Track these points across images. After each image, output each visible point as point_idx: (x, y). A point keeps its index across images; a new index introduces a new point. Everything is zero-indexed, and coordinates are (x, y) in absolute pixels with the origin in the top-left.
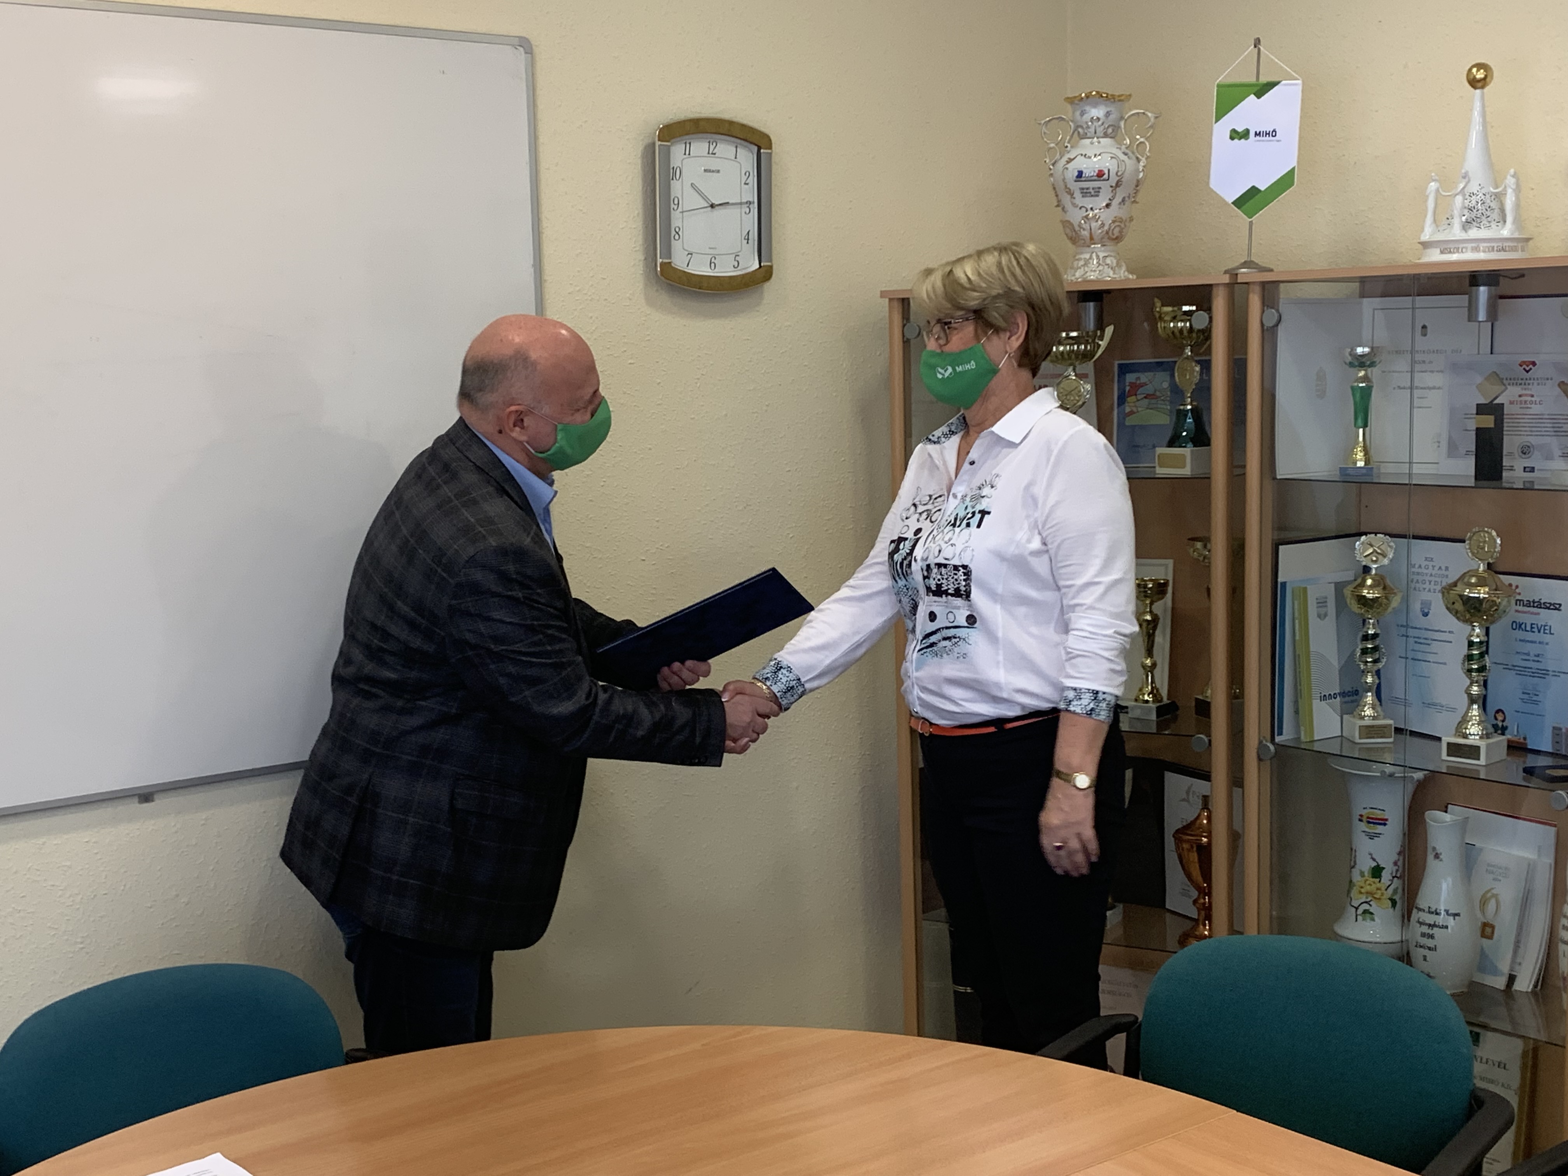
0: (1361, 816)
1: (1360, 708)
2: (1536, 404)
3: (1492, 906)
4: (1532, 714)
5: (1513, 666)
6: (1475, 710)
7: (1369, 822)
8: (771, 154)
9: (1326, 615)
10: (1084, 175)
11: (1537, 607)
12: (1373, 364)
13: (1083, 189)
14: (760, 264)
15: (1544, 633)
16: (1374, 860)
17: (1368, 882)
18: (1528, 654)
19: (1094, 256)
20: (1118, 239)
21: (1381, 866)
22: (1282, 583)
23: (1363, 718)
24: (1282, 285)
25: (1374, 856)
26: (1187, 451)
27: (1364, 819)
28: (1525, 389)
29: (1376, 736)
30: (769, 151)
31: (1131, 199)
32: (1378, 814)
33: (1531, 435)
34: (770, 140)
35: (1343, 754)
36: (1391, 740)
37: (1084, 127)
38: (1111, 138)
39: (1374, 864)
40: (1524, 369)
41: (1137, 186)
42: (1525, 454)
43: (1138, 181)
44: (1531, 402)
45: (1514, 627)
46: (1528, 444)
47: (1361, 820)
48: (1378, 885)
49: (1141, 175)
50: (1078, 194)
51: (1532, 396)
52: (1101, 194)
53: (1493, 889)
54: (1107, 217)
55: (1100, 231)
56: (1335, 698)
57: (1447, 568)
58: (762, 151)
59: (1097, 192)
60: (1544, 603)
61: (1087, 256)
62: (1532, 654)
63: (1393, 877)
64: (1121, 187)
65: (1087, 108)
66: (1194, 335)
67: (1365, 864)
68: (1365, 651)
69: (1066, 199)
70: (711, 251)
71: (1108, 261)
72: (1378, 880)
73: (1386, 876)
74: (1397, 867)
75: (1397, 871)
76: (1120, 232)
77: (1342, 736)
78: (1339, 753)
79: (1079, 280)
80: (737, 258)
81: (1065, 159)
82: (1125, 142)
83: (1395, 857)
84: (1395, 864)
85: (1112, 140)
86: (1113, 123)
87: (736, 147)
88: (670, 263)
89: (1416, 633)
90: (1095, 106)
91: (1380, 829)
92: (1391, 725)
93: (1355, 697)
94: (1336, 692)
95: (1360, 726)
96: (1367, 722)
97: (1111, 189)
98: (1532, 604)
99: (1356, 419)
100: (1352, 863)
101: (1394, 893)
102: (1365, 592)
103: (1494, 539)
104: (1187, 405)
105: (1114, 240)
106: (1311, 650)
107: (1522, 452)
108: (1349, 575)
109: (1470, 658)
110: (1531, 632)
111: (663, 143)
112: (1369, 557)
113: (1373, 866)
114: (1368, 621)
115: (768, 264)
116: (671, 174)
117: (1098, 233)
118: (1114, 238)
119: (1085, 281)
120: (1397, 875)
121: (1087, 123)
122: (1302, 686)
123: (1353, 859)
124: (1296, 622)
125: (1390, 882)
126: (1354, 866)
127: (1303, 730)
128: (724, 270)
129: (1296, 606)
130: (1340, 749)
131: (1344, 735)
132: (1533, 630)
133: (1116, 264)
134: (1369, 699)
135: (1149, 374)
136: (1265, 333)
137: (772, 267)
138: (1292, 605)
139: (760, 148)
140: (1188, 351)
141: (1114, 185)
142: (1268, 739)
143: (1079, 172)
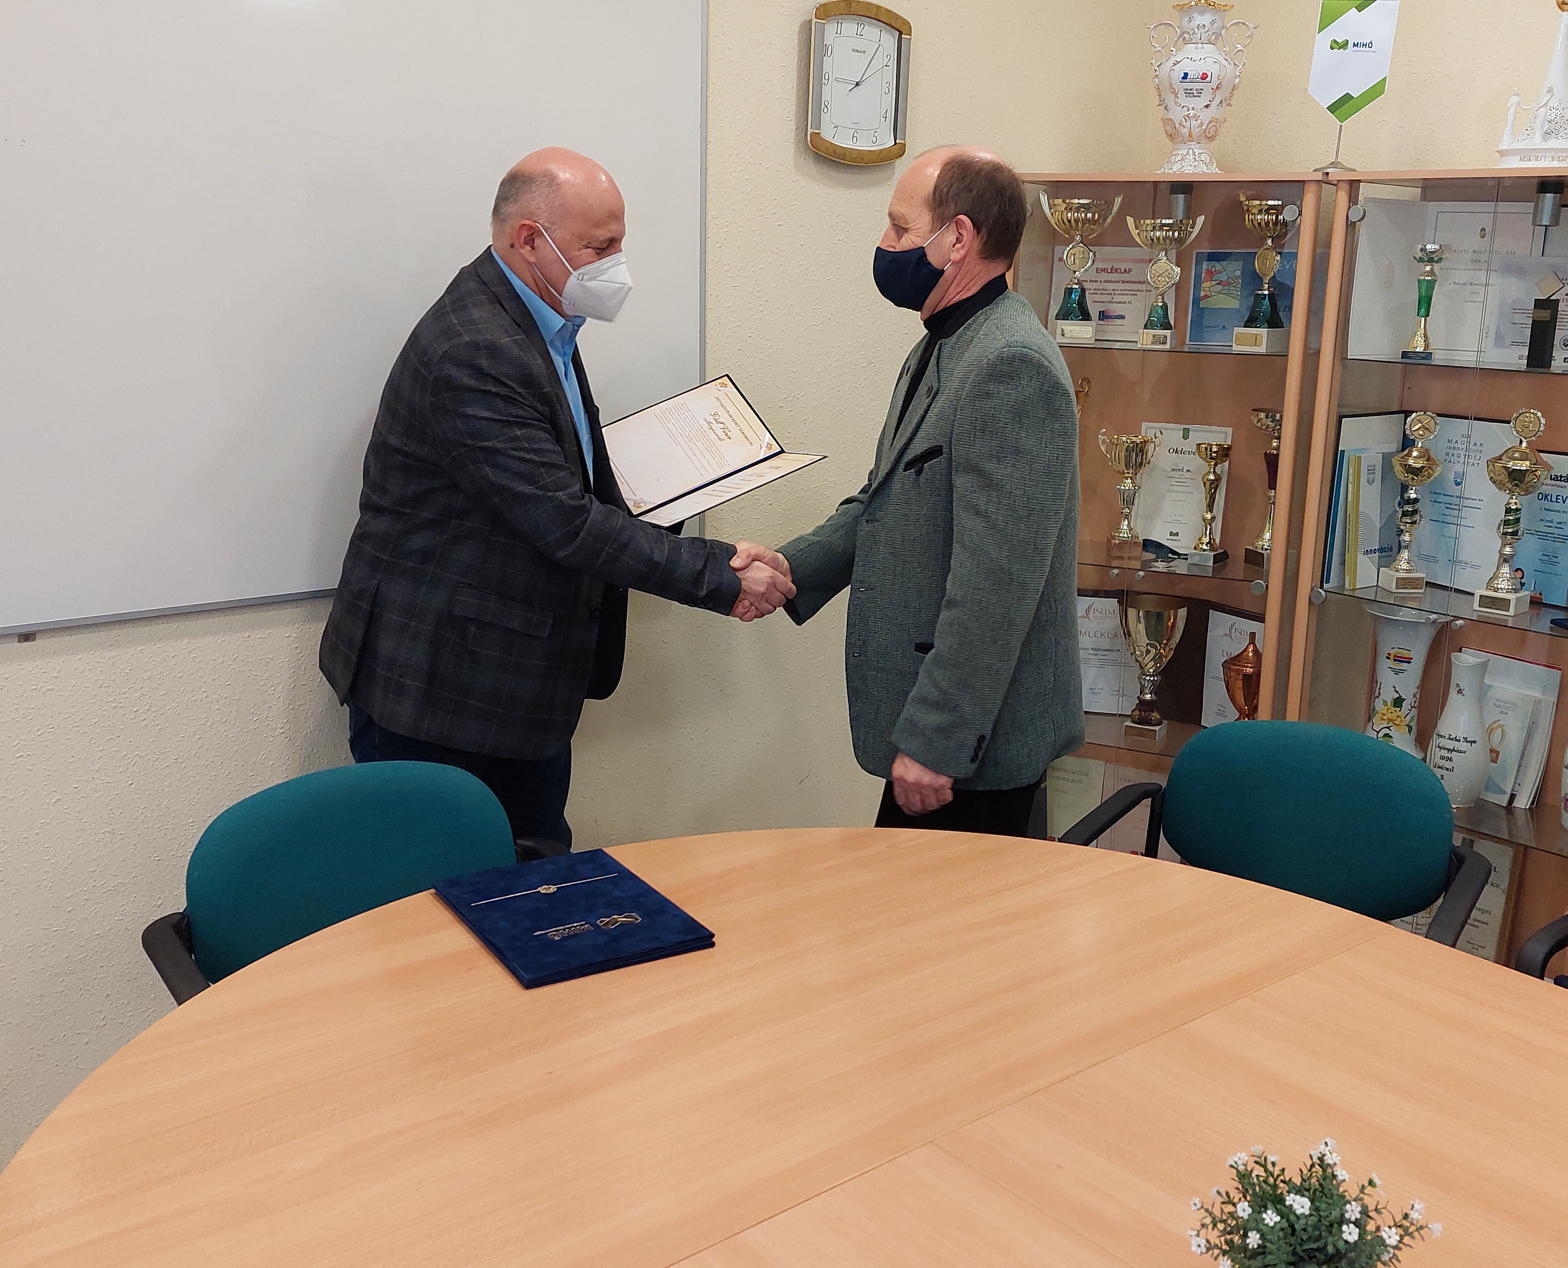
0: (1389, 654)
1: (1397, 562)
4: (1550, 574)
5: (1536, 531)
6: (1505, 569)
7: (1395, 660)
8: (910, 40)
10: (1189, 77)
11: (1564, 481)
12: (1440, 260)
13: (1187, 90)
14: (895, 141)
16: (1397, 693)
17: (1389, 711)
18: (1552, 521)
19: (1190, 152)
20: (1211, 139)
21: (1403, 697)
22: (1341, 451)
23: (1397, 571)
24: (1361, 184)
25: (1397, 689)
26: (1263, 332)
27: (1392, 657)
29: (1409, 587)
30: (908, 37)
31: (1225, 103)
32: (1405, 654)
34: (910, 28)
35: (1376, 600)
36: (1422, 591)
37: (1190, 33)
38: (1213, 44)
39: (1398, 696)
41: (1233, 91)
42: (1566, 346)
43: (1234, 86)
45: (1540, 498)
47: (1388, 658)
49: (1238, 80)
50: (1182, 94)
52: (1202, 95)
53: (1499, 721)
54: (1206, 116)
55: (1198, 129)
56: (1375, 553)
57: (1481, 445)
58: (903, 36)
59: (1199, 93)
61: (1184, 152)
62: (1555, 522)
63: (1412, 707)
64: (1221, 89)
65: (1195, 15)
66: (1278, 228)
67: (1388, 696)
68: (1405, 514)
69: (1170, 100)
70: (855, 126)
71: (1203, 157)
72: (1399, 709)
73: (1406, 706)
74: (1415, 699)
75: (1415, 702)
76: (1215, 132)
77: (1377, 586)
78: (1373, 599)
79: (1177, 173)
80: (876, 134)
81: (1173, 60)
82: (1225, 49)
83: (1415, 690)
84: (1414, 696)
85: (1213, 46)
86: (1216, 31)
87: (881, 31)
88: (819, 133)
89: (1448, 499)
90: (1202, 13)
91: (1404, 666)
92: (1423, 579)
93: (1389, 553)
94: (1376, 548)
95: (1397, 579)
96: (1403, 575)
97: (1213, 91)
98: (1557, 478)
99: (1420, 310)
100: (1377, 694)
101: (1411, 721)
102: (1411, 462)
103: (1540, 420)
104: (1265, 290)
105: (1209, 138)
106: (1360, 510)
107: (1564, 344)
108: (1393, 447)
109: (1506, 523)
110: (1557, 502)
111: (819, 21)
112: (1416, 432)
113: (1395, 697)
114: (1410, 487)
115: (903, 142)
116: (824, 50)
117: (1196, 131)
118: (1209, 136)
119: (1182, 174)
120: (1415, 706)
121: (1193, 30)
122: (1350, 543)
123: (1378, 691)
124: (1350, 486)
125: (1409, 711)
126: (1378, 697)
127: (1347, 578)
128: (864, 145)
129: (1351, 471)
130: (1376, 597)
131: (1379, 585)
132: (1558, 501)
133: (1208, 161)
134: (1405, 554)
135: (1224, 263)
136: (1349, 227)
137: (905, 145)
138: (1348, 470)
139: (901, 33)
140: (1269, 242)
141: (1215, 87)
142: (1319, 587)
143: (1184, 73)
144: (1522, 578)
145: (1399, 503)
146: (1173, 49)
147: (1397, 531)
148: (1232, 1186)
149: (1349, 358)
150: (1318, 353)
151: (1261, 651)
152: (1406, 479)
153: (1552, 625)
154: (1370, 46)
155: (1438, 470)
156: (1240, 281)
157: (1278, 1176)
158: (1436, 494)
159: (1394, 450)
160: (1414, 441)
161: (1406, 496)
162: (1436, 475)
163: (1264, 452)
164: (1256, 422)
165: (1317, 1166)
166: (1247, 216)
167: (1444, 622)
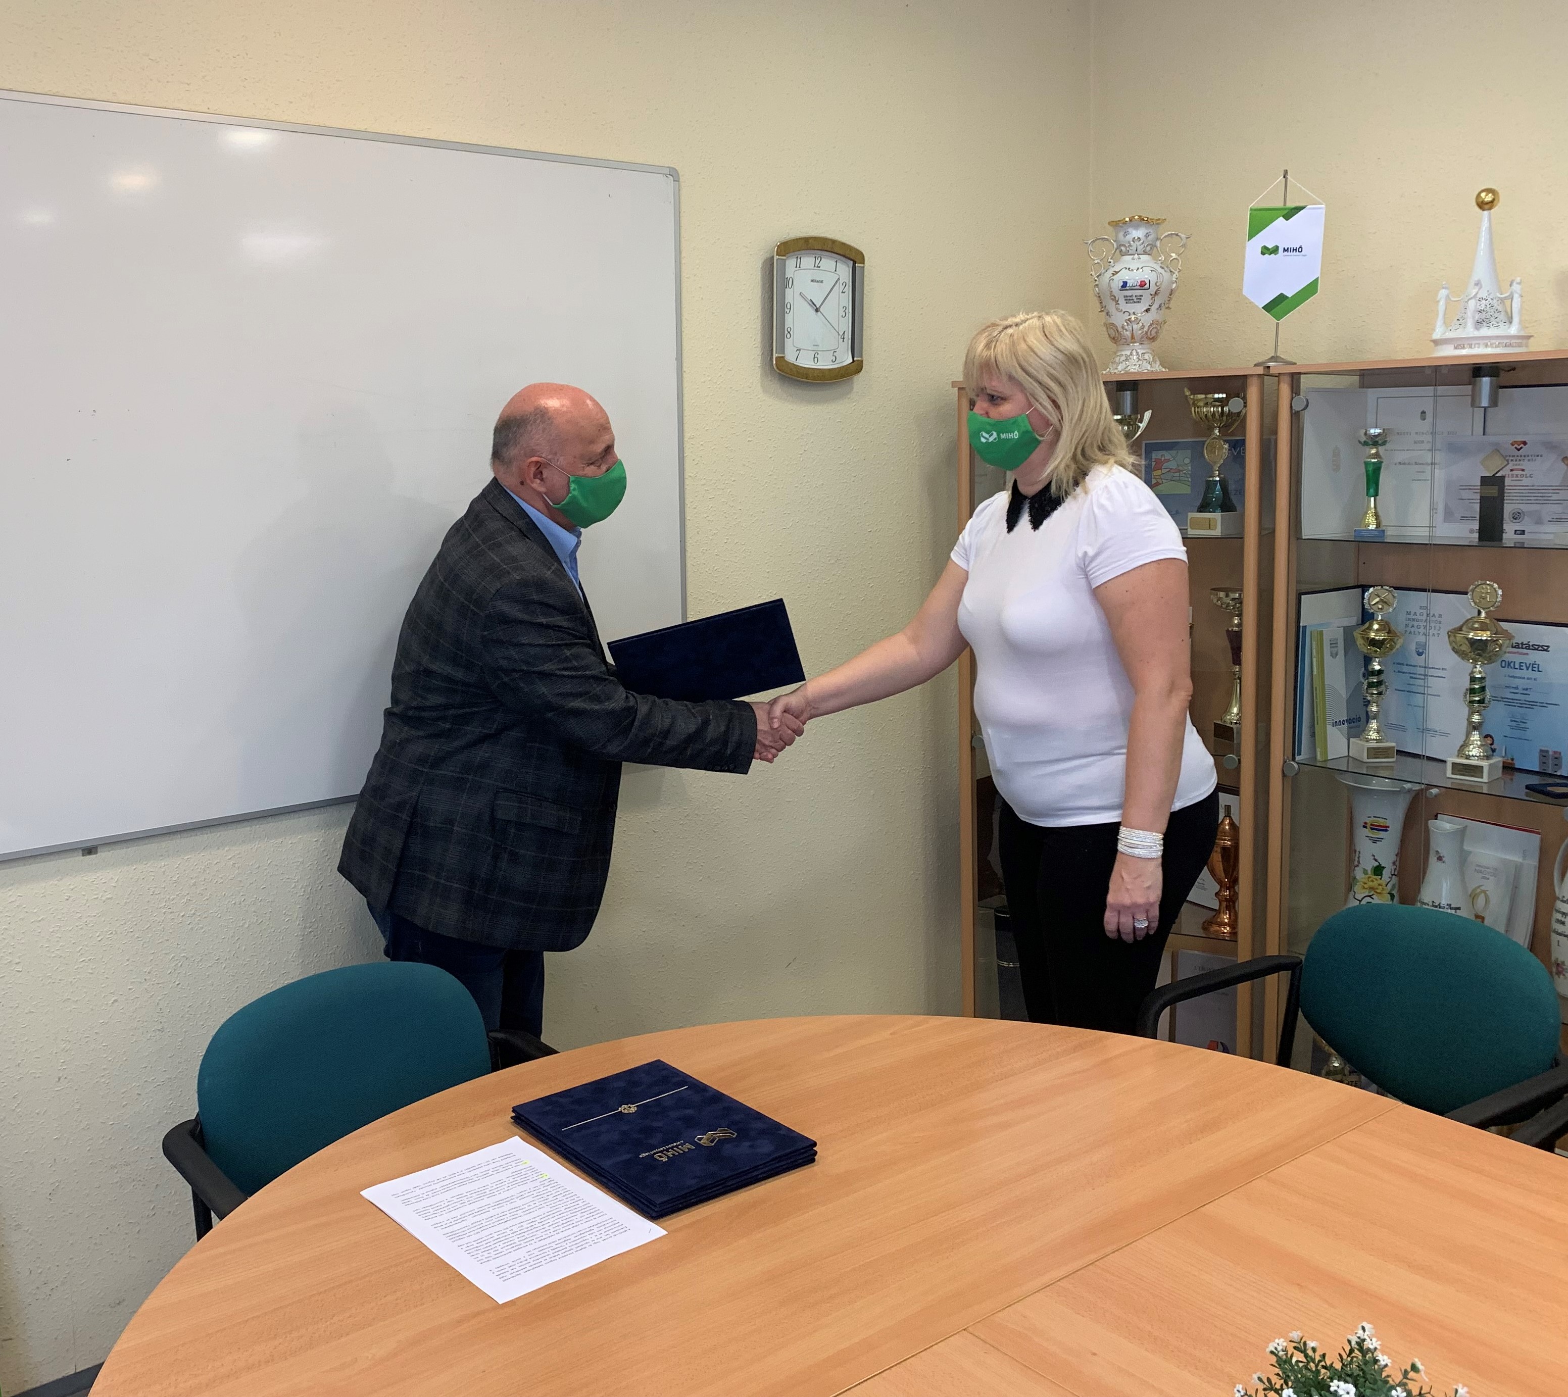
0: (1365, 823)
1: (1366, 732)
2: (1526, 477)
3: (1481, 901)
4: (1520, 739)
5: (1502, 698)
6: (1476, 737)
7: (1372, 829)
8: (864, 267)
9: (1337, 655)
10: (1128, 285)
11: (1526, 648)
12: (1384, 443)
13: (1127, 296)
14: (853, 358)
15: (1533, 670)
16: (1376, 860)
17: (1370, 879)
18: (1517, 688)
19: (1134, 353)
20: (1153, 339)
21: (1383, 865)
22: (1303, 627)
23: (1368, 740)
24: (1302, 376)
25: (1376, 857)
26: (1217, 516)
27: (1368, 826)
28: (1516, 465)
29: (1381, 756)
30: (862, 265)
31: (1164, 306)
32: (1381, 822)
33: (1523, 503)
34: (863, 256)
35: (1350, 770)
36: (1394, 759)
37: (1127, 245)
38: (1149, 254)
39: (1377, 864)
40: (1516, 448)
41: (1171, 295)
42: (1515, 519)
43: (1172, 290)
44: (1522, 476)
45: (1503, 665)
46: (1520, 511)
47: (1365, 827)
48: (1380, 882)
49: (1174, 286)
50: (1122, 301)
51: (1523, 470)
52: (1142, 301)
53: (1482, 886)
54: (1147, 319)
55: (1140, 332)
56: (1344, 724)
57: (1440, 616)
58: (857, 265)
59: (1139, 299)
60: (1533, 645)
61: (1128, 353)
62: (1520, 688)
63: (1392, 875)
64: (1160, 295)
65: (1130, 230)
66: (1225, 418)
67: (1369, 865)
68: (1371, 685)
69: (1111, 307)
70: (815, 348)
71: (1146, 357)
72: (1380, 877)
73: (1386, 873)
74: (1395, 865)
75: (1395, 869)
76: (1157, 333)
77: (1349, 756)
78: (1345, 769)
79: (1122, 372)
80: (835, 354)
81: (1111, 271)
82: (1160, 258)
83: (1393, 858)
84: (1394, 863)
85: (1149, 256)
86: (1151, 243)
87: (836, 261)
88: (783, 357)
89: (1412, 670)
90: (1137, 227)
91: (1382, 834)
92: (1394, 747)
93: (1358, 723)
94: (1345, 719)
95: (1368, 748)
96: (1374, 744)
97: (1151, 297)
98: (1520, 646)
99: (1368, 489)
100: (1356, 863)
101: (1393, 888)
102: (1372, 635)
103: (1496, 591)
104: (1216, 477)
105: (1151, 339)
106: (1326, 684)
107: (1513, 518)
108: (1353, 620)
109: (1472, 691)
110: (1520, 669)
111: (780, 257)
112: (1376, 606)
113: (1375, 865)
114: (1373, 659)
115: (859, 359)
116: (785, 283)
117: (1138, 333)
118: (1150, 337)
119: (1127, 373)
120: (1396, 873)
121: (1129, 242)
122: (1318, 714)
123: (1357, 859)
124: (1314, 660)
125: (1390, 879)
126: (1357, 866)
127: (1318, 750)
128: (825, 364)
129: (1314, 646)
130: (1348, 767)
131: (1351, 755)
132: (1522, 668)
133: (1151, 360)
134: (1374, 725)
135: (1174, 452)
136: (1293, 416)
137: (862, 361)
138: (1310, 645)
139: (855, 263)
140: (1217, 432)
141: (1153, 293)
142: (1291, 759)
143: (1123, 282)
144: (1492, 744)
145: (1364, 676)
146: (1111, 261)
147: (1365, 702)
148: (1274, 1374)
149: (1304, 538)
150: (1273, 532)
151: (1237, 823)
152: (1369, 651)
153: (1528, 791)
154: (1300, 250)
155: (1400, 642)
156: (1190, 468)
157: (1320, 1361)
158: (1400, 665)
159: (1354, 623)
160: (1373, 614)
161: (1370, 668)
162: (1398, 646)
163: (1226, 629)
164: (1215, 601)
165: (1356, 1351)
166: (1193, 409)
167: (1418, 790)
